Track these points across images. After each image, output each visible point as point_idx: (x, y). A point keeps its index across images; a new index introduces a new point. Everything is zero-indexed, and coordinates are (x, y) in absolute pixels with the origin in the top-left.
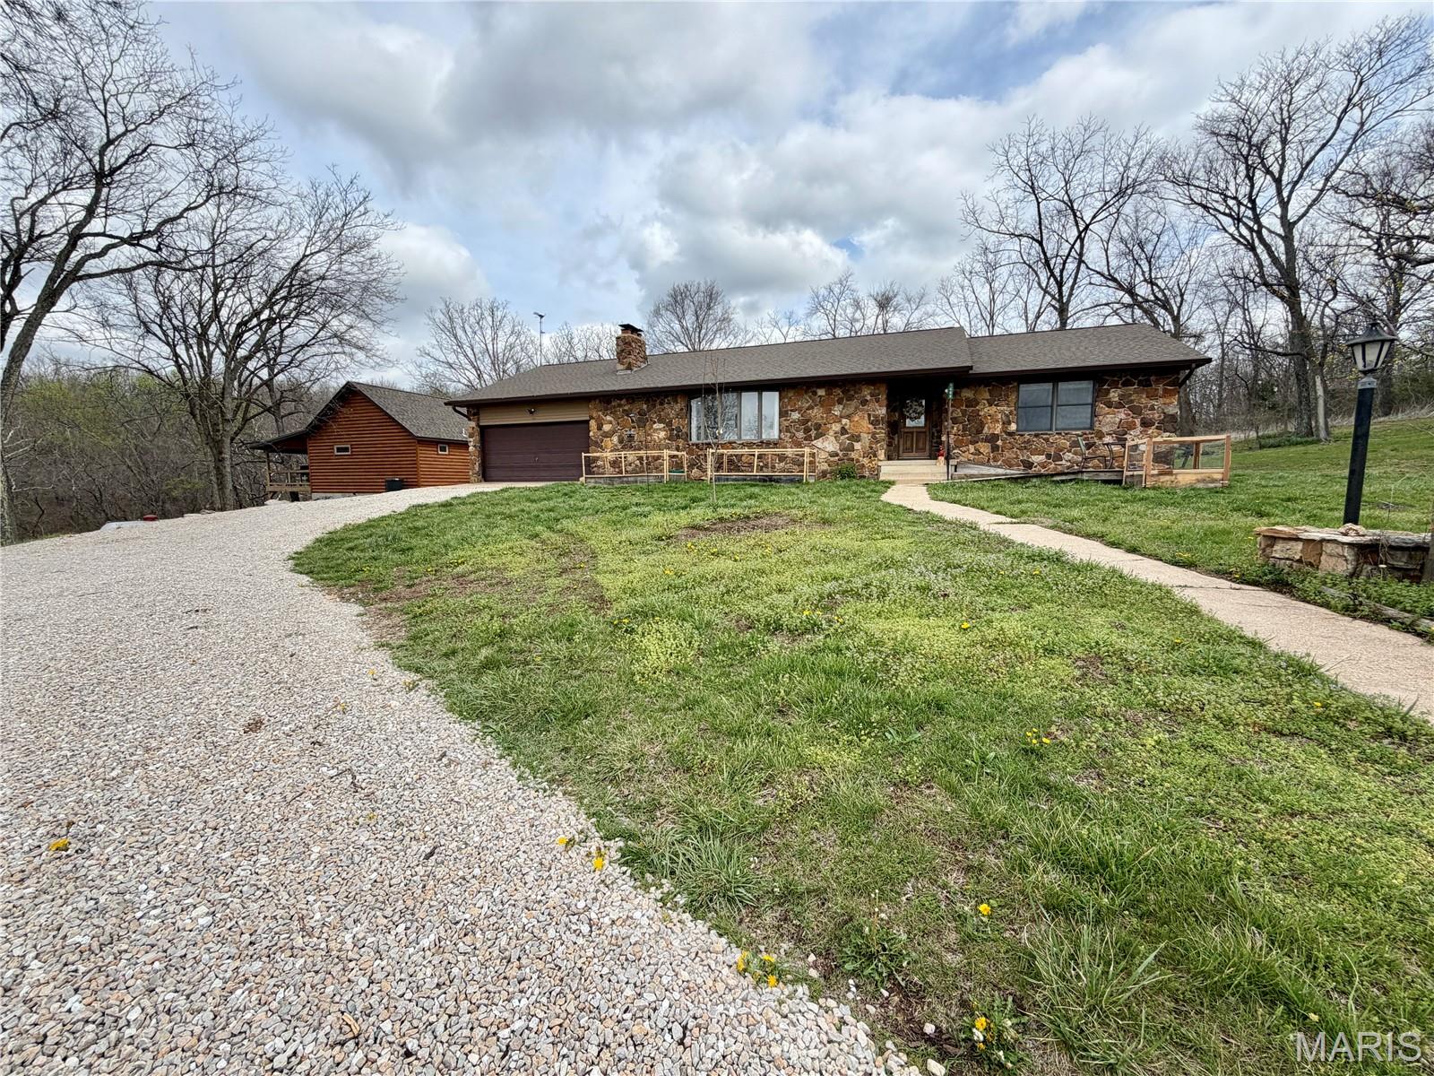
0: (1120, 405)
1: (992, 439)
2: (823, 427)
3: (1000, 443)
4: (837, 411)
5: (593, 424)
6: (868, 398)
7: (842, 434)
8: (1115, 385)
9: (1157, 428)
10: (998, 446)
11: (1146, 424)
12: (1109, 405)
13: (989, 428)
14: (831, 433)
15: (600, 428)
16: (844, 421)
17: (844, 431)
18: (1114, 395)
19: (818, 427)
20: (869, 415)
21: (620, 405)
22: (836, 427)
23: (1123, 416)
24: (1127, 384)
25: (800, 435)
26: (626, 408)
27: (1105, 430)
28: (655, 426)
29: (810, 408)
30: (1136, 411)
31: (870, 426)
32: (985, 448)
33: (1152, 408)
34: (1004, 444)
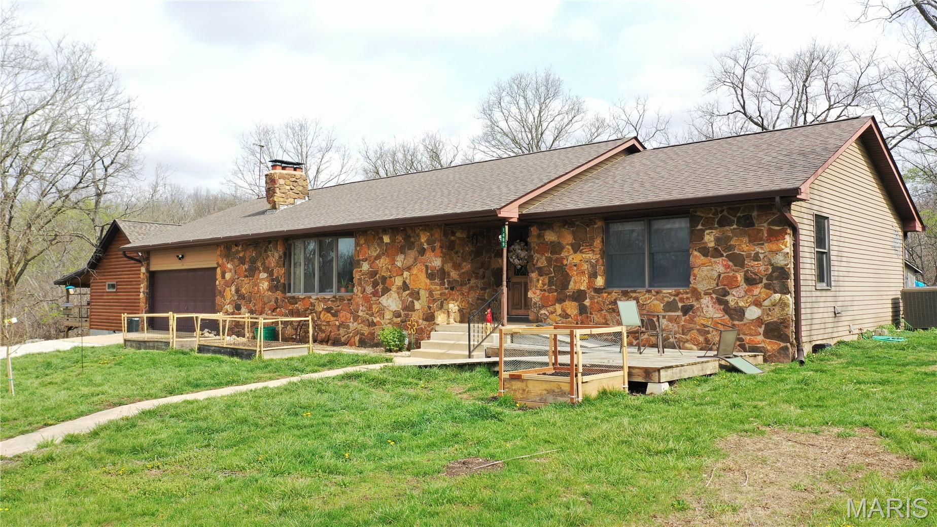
0: (716, 253)
1: (579, 296)
2: (388, 281)
3: (587, 302)
4: (400, 261)
5: (219, 271)
6: (425, 246)
7: (404, 290)
8: (709, 225)
9: (767, 286)
10: (585, 306)
11: (751, 281)
12: (705, 252)
13: (575, 283)
14: (394, 288)
15: (223, 275)
16: (406, 274)
17: (405, 286)
18: (709, 239)
19: (384, 279)
20: (427, 267)
21: (237, 251)
22: (398, 281)
23: (720, 268)
24: (723, 223)
25: (369, 289)
26: (242, 255)
27: (701, 287)
28: (261, 275)
29: (378, 257)
30: (738, 261)
31: (428, 281)
32: (572, 308)
33: (756, 258)
34: (592, 303)
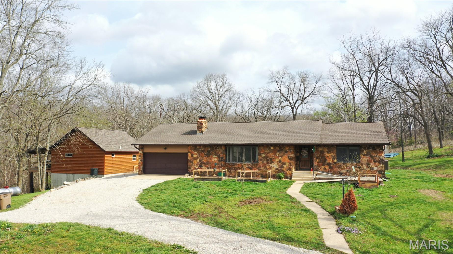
0: (367, 155)
1: (329, 164)
2: (273, 160)
3: (332, 166)
4: (277, 154)
5: (189, 154)
6: (288, 151)
7: (279, 162)
8: (365, 149)
9: (378, 163)
10: (331, 167)
11: (375, 162)
12: (364, 155)
13: (328, 161)
14: (276, 162)
15: (192, 156)
16: (280, 158)
17: (280, 161)
18: (365, 152)
19: (271, 159)
20: (288, 156)
21: (200, 148)
22: (277, 160)
23: (368, 159)
24: (368, 149)
25: (265, 162)
26: (203, 149)
27: (363, 163)
28: (213, 156)
29: (269, 153)
30: (372, 157)
31: (289, 160)
32: (327, 167)
33: (376, 157)
34: (333, 166)
